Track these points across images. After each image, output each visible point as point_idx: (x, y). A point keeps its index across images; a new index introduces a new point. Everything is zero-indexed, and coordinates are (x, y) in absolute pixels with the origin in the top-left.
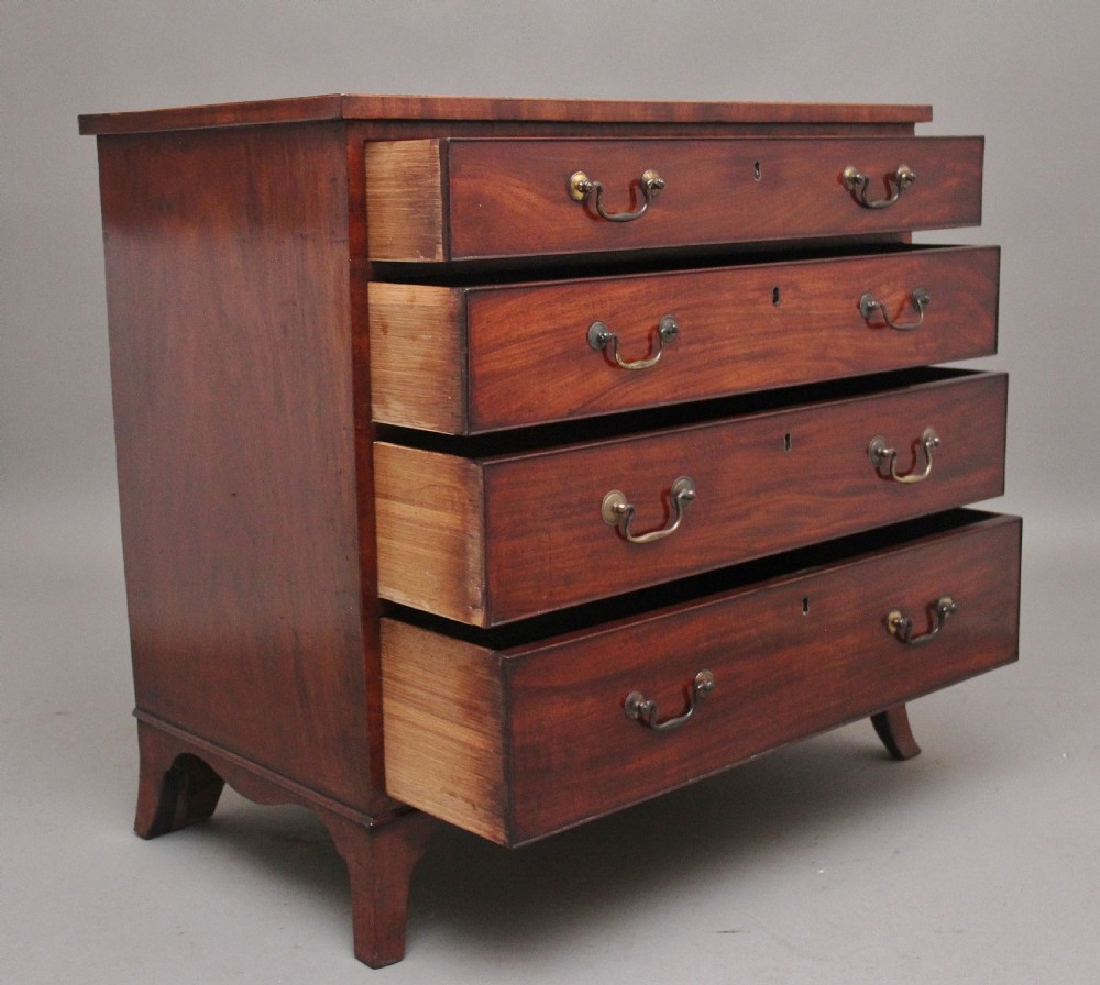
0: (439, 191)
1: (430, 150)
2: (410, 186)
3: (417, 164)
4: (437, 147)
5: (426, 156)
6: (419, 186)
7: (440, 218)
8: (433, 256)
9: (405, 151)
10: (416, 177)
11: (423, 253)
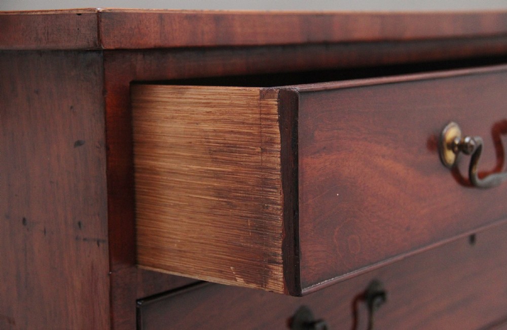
0: (277, 176)
1: (259, 106)
2: (215, 161)
3: (229, 127)
4: (274, 102)
5: (252, 116)
6: (236, 163)
7: (279, 222)
8: (263, 282)
9: (207, 105)
10: (230, 148)
11: (242, 274)
